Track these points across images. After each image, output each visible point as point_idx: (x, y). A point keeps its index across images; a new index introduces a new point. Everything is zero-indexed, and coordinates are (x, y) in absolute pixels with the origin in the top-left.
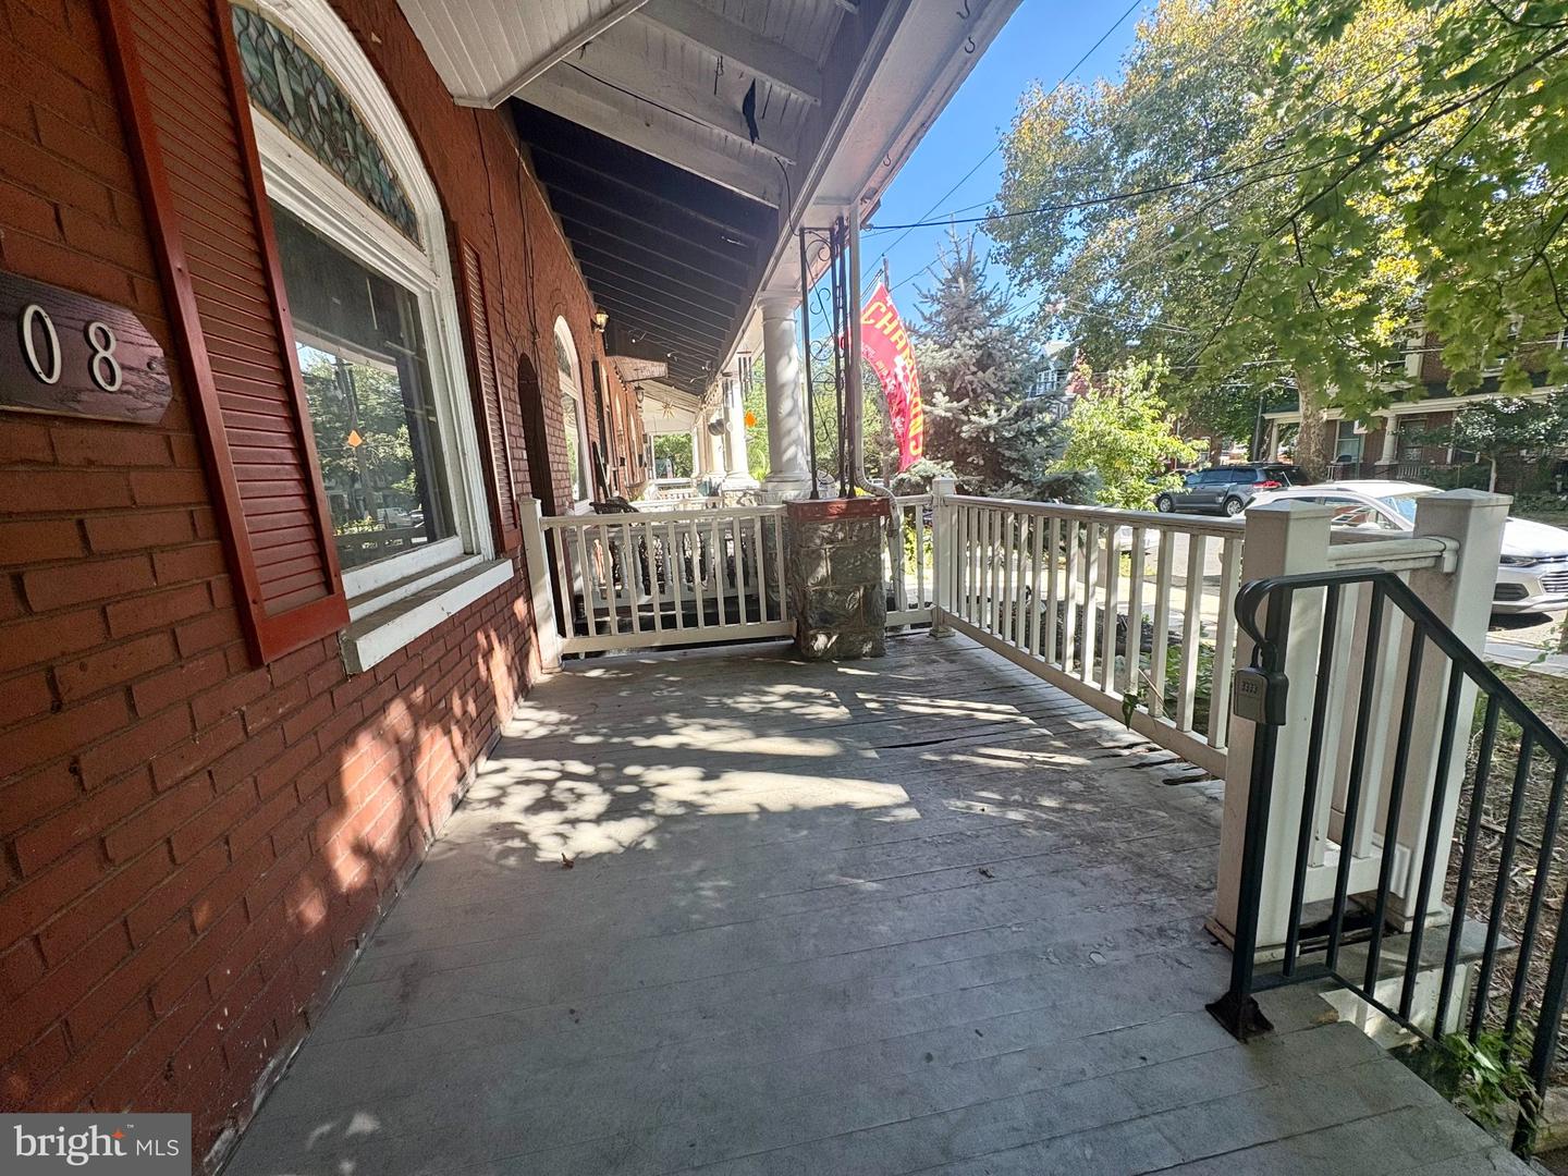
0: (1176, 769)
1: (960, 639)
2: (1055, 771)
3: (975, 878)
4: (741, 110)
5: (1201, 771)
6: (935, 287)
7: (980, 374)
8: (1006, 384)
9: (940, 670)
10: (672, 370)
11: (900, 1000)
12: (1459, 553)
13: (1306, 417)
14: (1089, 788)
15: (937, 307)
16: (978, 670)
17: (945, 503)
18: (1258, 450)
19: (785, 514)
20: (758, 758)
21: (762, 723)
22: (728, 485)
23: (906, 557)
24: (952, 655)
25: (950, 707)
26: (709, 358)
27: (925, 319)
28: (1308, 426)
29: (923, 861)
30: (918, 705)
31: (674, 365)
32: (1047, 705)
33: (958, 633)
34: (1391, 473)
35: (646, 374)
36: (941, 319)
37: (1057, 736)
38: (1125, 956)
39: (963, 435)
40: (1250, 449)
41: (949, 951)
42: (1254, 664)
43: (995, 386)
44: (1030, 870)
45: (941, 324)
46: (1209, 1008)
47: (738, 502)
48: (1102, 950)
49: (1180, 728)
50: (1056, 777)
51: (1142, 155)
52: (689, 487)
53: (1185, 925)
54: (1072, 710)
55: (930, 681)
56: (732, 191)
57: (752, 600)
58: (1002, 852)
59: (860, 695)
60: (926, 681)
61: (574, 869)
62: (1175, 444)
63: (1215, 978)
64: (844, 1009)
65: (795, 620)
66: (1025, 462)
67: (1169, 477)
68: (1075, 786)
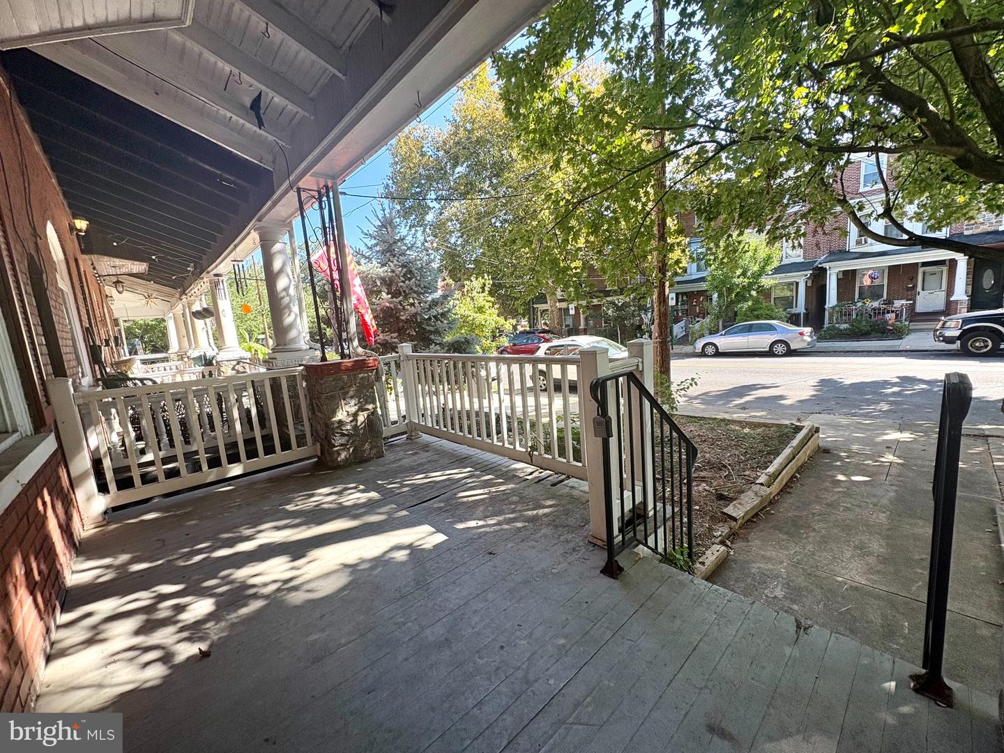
0: (555, 478)
1: (426, 438)
2: (503, 494)
3: (488, 557)
4: (249, 106)
5: (564, 477)
6: (372, 230)
7: (407, 282)
8: (422, 289)
9: (423, 457)
10: (153, 268)
11: (477, 630)
12: (642, 362)
13: (551, 307)
14: (521, 498)
15: (374, 242)
16: (442, 453)
17: (408, 358)
18: (532, 323)
19: (304, 373)
20: (328, 536)
21: (319, 515)
22: (222, 356)
23: (388, 393)
24: (426, 447)
25: (437, 476)
26: (193, 262)
27: (368, 248)
28: (552, 311)
29: (458, 559)
30: (419, 479)
31: (155, 265)
32: (485, 463)
33: (424, 435)
34: (585, 332)
35: (124, 270)
36: (378, 248)
37: (498, 477)
38: (564, 565)
39: (402, 318)
40: (529, 322)
41: (490, 596)
42: (598, 414)
43: (416, 289)
44: (510, 545)
45: (378, 252)
46: (601, 572)
47: (233, 369)
48: (555, 567)
49: (554, 458)
50: (505, 497)
51: (461, 169)
52: (168, 361)
53: (581, 543)
54: (499, 462)
55: (419, 465)
56: (231, 152)
57: (267, 439)
58: (495, 540)
59: (379, 482)
60: (417, 465)
61: (212, 656)
62: (501, 320)
63: (600, 559)
64: (449, 648)
65: (319, 444)
66: (437, 332)
67: (501, 339)
68: (515, 499)
